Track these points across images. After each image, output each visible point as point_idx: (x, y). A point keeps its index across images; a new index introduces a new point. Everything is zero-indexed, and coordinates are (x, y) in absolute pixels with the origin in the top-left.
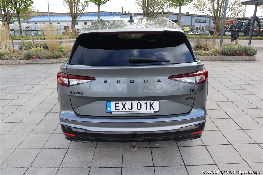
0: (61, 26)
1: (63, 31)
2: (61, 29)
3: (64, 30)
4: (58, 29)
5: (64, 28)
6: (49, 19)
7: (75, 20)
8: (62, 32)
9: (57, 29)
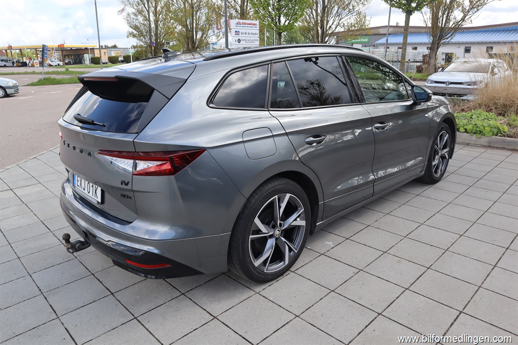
0: (419, 53)
1: (419, 64)
2: (418, 60)
3: (421, 62)
4: (411, 61)
5: (421, 58)
6: (387, 40)
7: (438, 43)
8: (415, 67)
9: (409, 60)
